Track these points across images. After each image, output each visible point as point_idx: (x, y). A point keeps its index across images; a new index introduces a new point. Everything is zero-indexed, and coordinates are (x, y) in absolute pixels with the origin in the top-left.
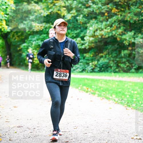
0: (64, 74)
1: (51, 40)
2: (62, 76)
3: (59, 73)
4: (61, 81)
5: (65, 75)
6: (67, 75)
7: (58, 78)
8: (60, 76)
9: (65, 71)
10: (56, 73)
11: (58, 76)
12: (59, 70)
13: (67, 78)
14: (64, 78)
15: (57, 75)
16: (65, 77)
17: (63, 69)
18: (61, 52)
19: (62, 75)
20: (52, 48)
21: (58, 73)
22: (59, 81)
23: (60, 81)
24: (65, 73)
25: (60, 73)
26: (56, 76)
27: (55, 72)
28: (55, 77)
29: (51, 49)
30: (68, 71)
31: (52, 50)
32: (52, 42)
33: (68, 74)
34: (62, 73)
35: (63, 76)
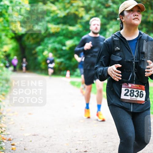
1: (115, 38)
2: (135, 96)
3: (130, 89)
4: (133, 104)
5: (139, 94)
6: (143, 94)
7: (128, 98)
8: (132, 95)
9: (140, 87)
10: (125, 90)
11: (128, 96)
12: (130, 85)
13: (143, 99)
14: (139, 99)
15: (127, 94)
16: (140, 97)
17: (136, 83)
18: (133, 57)
19: (135, 93)
20: (118, 51)
21: (128, 90)
22: (130, 105)
23: (131, 103)
24: (140, 91)
25: (131, 91)
26: (125, 95)
27: (123, 89)
28: (123, 97)
29: (115, 52)
31: (118, 54)
32: (117, 40)
34: (135, 90)
35: (137, 95)
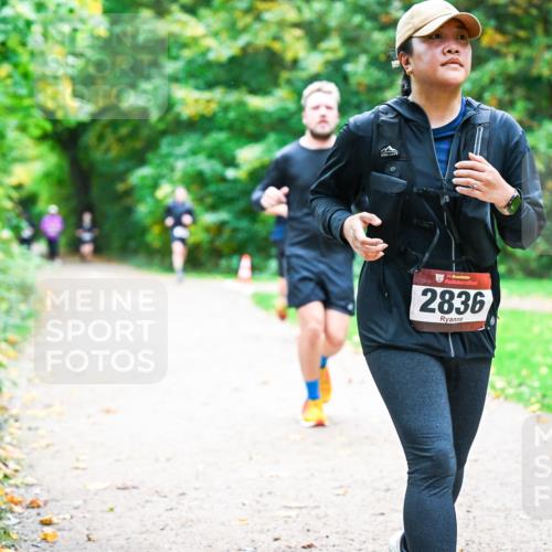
0: (468, 295)
2: (458, 311)
3: (439, 290)
4: (453, 334)
5: (470, 303)
6: (482, 303)
7: (435, 318)
8: (446, 307)
9: (472, 279)
10: (425, 293)
11: (433, 311)
12: (440, 277)
13: (482, 316)
14: (469, 317)
15: (431, 306)
16: (473, 311)
17: (462, 269)
18: (439, 180)
19: (457, 302)
20: (393, 159)
21: (434, 293)
22: (442, 339)
23: (446, 335)
24: (472, 292)
25: (443, 294)
26: (424, 308)
27: (417, 290)
28: (416, 314)
29: (383, 164)
30: (486, 277)
31: (393, 169)
33: (488, 296)
34: (456, 291)
35: (462, 308)
